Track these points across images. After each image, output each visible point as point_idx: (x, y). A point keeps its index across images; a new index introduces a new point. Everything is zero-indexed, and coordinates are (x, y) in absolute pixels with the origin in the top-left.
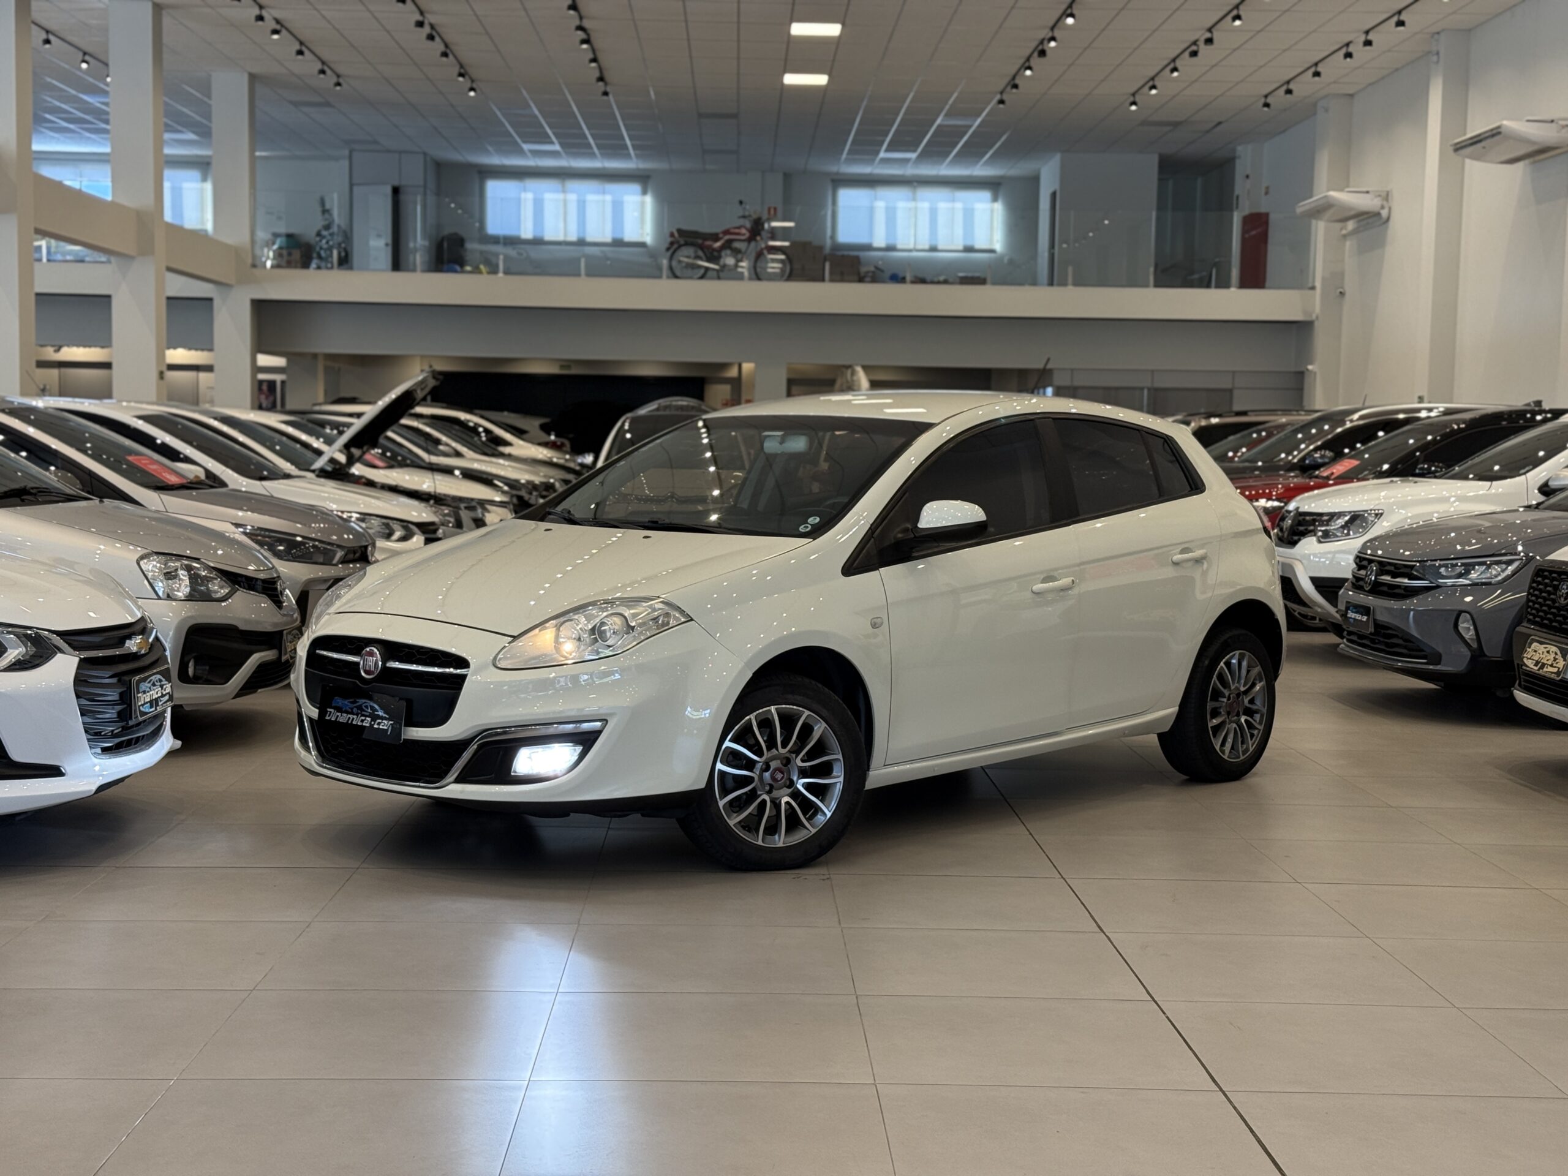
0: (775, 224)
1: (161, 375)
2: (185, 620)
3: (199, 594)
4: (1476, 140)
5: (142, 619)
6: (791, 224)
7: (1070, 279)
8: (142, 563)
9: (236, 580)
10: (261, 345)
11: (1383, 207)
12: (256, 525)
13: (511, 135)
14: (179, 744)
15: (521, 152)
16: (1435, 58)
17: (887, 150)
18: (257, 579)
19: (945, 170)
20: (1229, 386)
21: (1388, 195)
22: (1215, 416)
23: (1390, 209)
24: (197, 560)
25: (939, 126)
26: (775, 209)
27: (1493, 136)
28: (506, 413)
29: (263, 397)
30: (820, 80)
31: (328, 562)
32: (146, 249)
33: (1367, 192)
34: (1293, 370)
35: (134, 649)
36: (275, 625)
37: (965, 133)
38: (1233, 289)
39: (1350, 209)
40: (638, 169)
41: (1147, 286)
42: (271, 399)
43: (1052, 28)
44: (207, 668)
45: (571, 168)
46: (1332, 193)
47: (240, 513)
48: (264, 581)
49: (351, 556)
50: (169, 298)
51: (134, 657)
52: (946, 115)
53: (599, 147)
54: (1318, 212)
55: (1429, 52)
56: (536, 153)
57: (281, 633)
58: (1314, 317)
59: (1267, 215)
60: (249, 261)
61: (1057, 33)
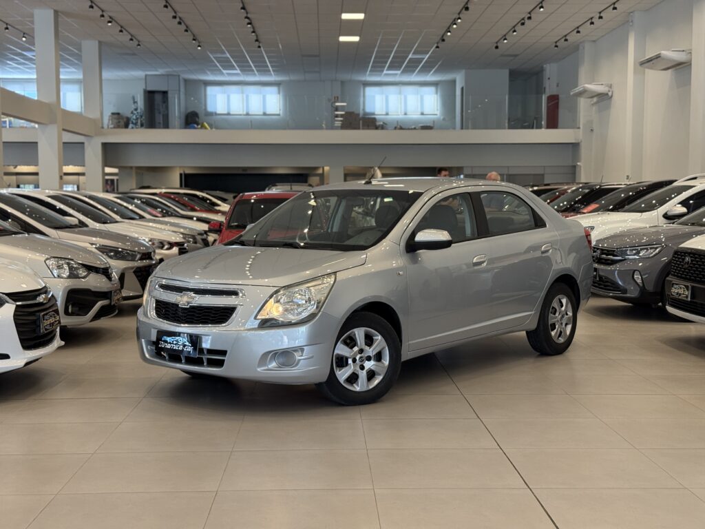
0: (337, 104)
1: (61, 178)
2: (66, 287)
3: (73, 275)
4: (650, 60)
5: (45, 287)
6: (345, 104)
7: (470, 126)
8: (47, 262)
9: (90, 269)
10: (106, 163)
11: (609, 91)
12: (102, 244)
13: (217, 66)
14: (63, 343)
15: (222, 74)
16: (631, 24)
17: (387, 70)
18: (100, 268)
19: (414, 78)
20: (542, 173)
21: (611, 85)
22: (536, 186)
24: (72, 260)
25: (410, 59)
26: (338, 97)
27: (657, 58)
28: (218, 192)
29: (108, 187)
30: (356, 39)
31: (133, 260)
32: (53, 121)
33: (602, 85)
34: (571, 165)
35: (42, 301)
36: (108, 288)
37: (422, 61)
38: (543, 129)
39: (594, 92)
40: (275, 81)
41: (505, 128)
42: (112, 187)
43: (459, 14)
44: (77, 309)
45: (245, 81)
46: (586, 85)
47: (94, 239)
48: (103, 269)
49: (144, 257)
50: (64, 143)
51: (41, 304)
52: (413, 53)
53: (258, 71)
54: (580, 94)
55: (628, 21)
56: (229, 74)
57: (111, 291)
58: (580, 141)
59: (558, 96)
60: (101, 126)
61: (461, 16)
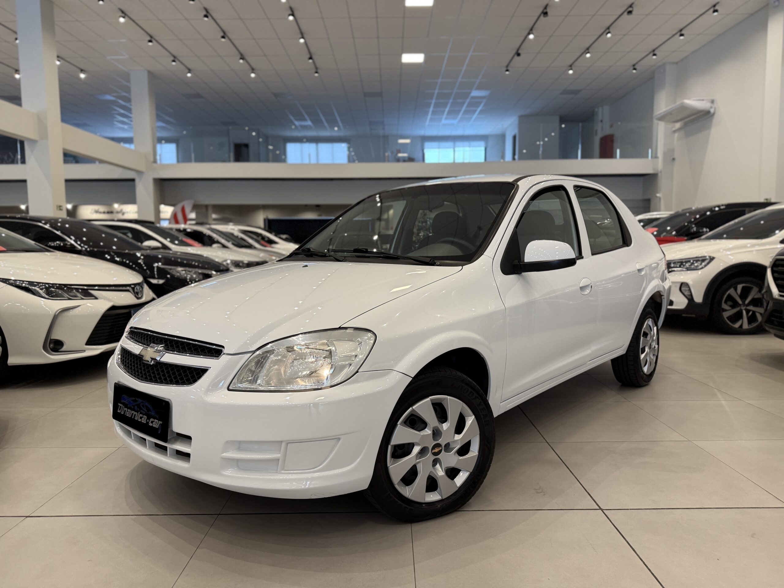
11: (711, 107)
21: (713, 101)
23: (715, 109)
30: (421, 59)
38: (618, 159)
39: (693, 109)
40: (345, 136)
46: (686, 101)
58: (658, 171)
60: (152, 159)
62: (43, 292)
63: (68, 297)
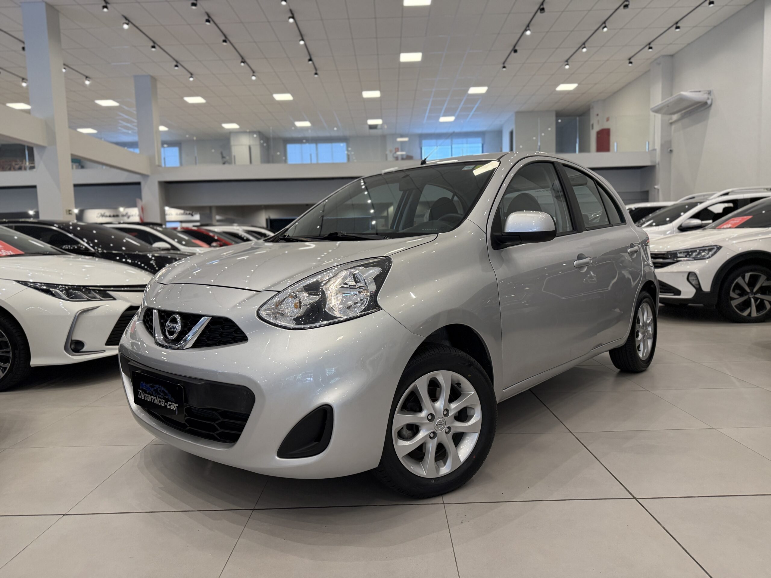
11: (708, 99)
21: (710, 92)
23: (712, 100)
33: (700, 91)
39: (691, 100)
40: (344, 136)
46: (683, 93)
58: (657, 162)
59: (609, 129)
60: (157, 164)
62: (63, 294)
63: (87, 299)
